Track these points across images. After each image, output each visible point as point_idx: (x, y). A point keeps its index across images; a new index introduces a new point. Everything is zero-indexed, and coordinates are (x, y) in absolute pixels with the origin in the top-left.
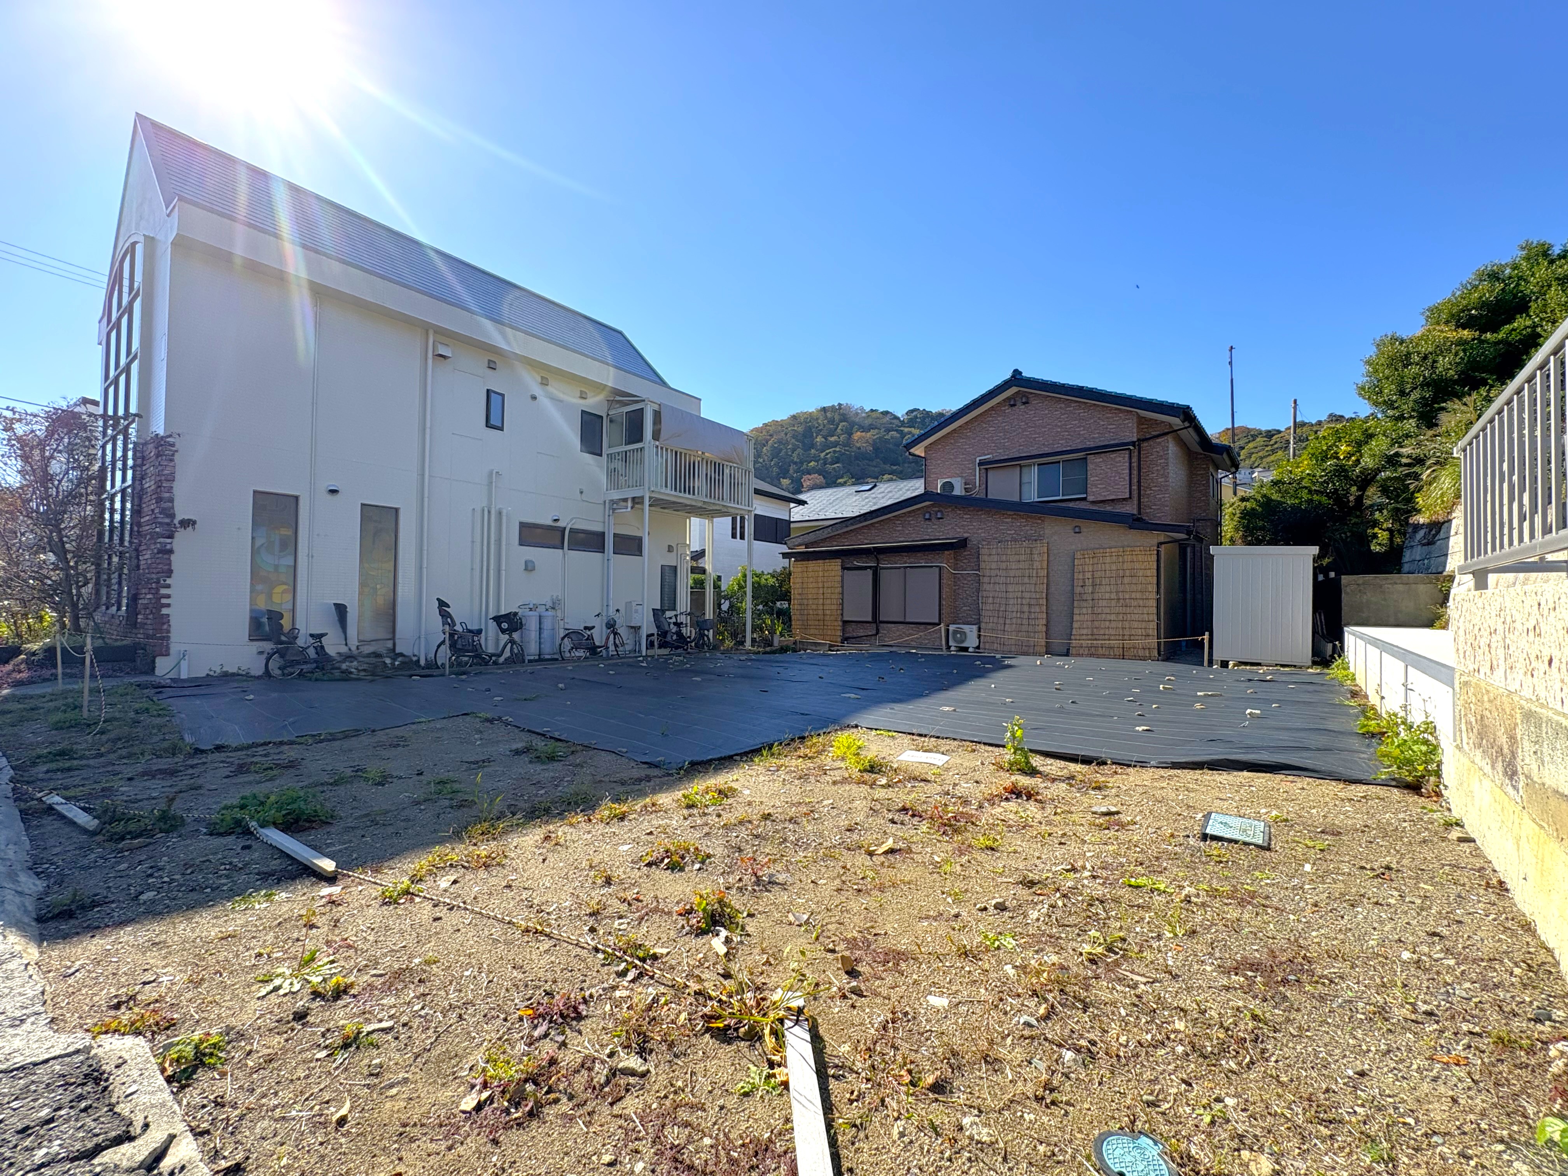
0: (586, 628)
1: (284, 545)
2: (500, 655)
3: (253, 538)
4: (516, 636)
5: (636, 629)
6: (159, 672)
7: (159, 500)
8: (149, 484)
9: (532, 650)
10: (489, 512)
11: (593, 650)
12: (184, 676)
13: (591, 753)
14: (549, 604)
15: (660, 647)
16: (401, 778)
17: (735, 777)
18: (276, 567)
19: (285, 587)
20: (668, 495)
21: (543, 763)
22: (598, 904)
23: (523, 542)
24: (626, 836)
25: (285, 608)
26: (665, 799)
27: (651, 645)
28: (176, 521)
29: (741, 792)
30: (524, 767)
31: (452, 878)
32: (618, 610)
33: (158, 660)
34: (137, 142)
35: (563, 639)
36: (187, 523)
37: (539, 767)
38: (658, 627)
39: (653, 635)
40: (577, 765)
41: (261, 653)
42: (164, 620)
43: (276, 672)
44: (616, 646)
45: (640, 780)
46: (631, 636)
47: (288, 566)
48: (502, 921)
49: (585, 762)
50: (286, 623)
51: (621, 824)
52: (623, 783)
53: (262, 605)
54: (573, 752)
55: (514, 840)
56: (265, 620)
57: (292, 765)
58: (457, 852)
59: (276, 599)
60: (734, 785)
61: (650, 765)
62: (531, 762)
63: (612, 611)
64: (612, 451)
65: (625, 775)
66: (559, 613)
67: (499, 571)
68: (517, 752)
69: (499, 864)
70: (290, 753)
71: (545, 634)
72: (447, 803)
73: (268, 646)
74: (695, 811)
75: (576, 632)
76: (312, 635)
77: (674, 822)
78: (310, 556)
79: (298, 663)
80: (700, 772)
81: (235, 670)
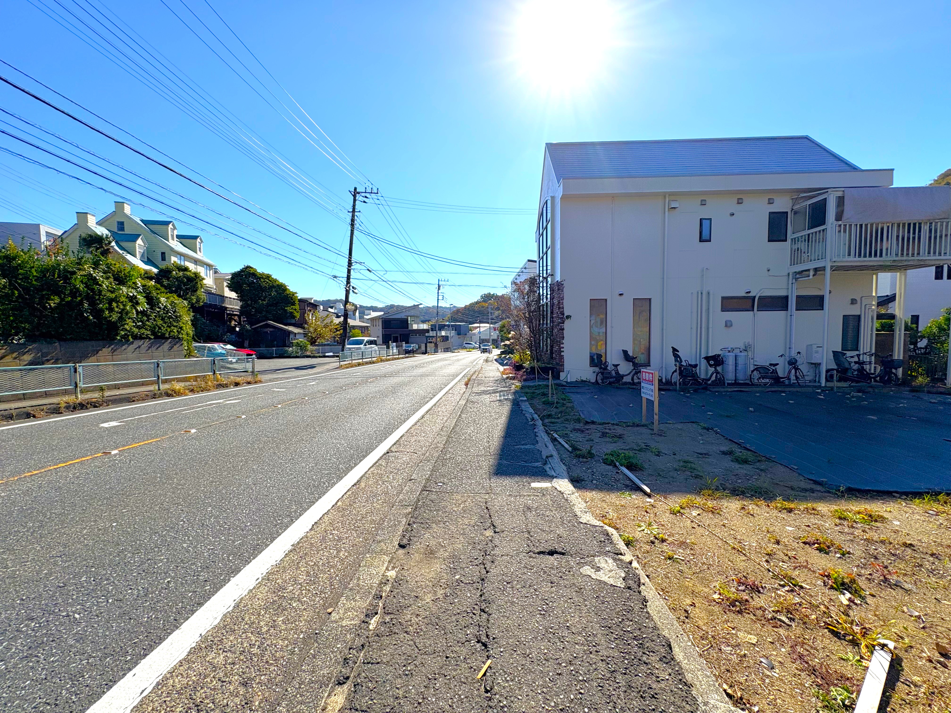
0: (771, 365)
1: (602, 323)
2: (709, 380)
3: (590, 321)
4: (719, 369)
5: (817, 365)
6: (561, 378)
7: (559, 308)
8: (556, 301)
9: (730, 377)
10: (702, 293)
11: (777, 380)
12: (569, 381)
13: (771, 464)
14: (743, 347)
15: (840, 380)
16: (666, 454)
17: (888, 509)
18: (599, 333)
19: (602, 342)
20: (851, 261)
21: (739, 463)
22: (771, 551)
23: (724, 309)
24: (791, 522)
25: (602, 352)
26: (823, 507)
27: (829, 378)
28: (565, 316)
29: (891, 521)
30: (727, 463)
31: (698, 513)
32: (799, 353)
33: (561, 373)
34: (546, 156)
35: (753, 371)
36: (568, 317)
37: (737, 466)
38: (837, 364)
39: (833, 370)
40: (762, 470)
41: (594, 372)
42: (562, 357)
43: (600, 381)
44: (797, 378)
45: (806, 490)
46: (811, 370)
47: (603, 332)
48: (722, 539)
49: (767, 469)
50: (603, 359)
51: (790, 514)
52: (792, 489)
53: (594, 351)
54: (759, 461)
55: (725, 503)
56: (595, 357)
57: (620, 437)
58: (699, 500)
59: (599, 348)
60: (886, 515)
61: (816, 482)
62: (732, 461)
63: (794, 354)
64: (795, 236)
65: (795, 484)
66: (750, 354)
67: (708, 328)
68: (724, 453)
69: (718, 513)
70: (619, 430)
71: (740, 367)
72: (689, 474)
73: (597, 369)
74: (845, 523)
75: (763, 368)
76: (613, 365)
77: (827, 525)
78: (612, 327)
79: (608, 378)
80: (857, 497)
81: (585, 379)
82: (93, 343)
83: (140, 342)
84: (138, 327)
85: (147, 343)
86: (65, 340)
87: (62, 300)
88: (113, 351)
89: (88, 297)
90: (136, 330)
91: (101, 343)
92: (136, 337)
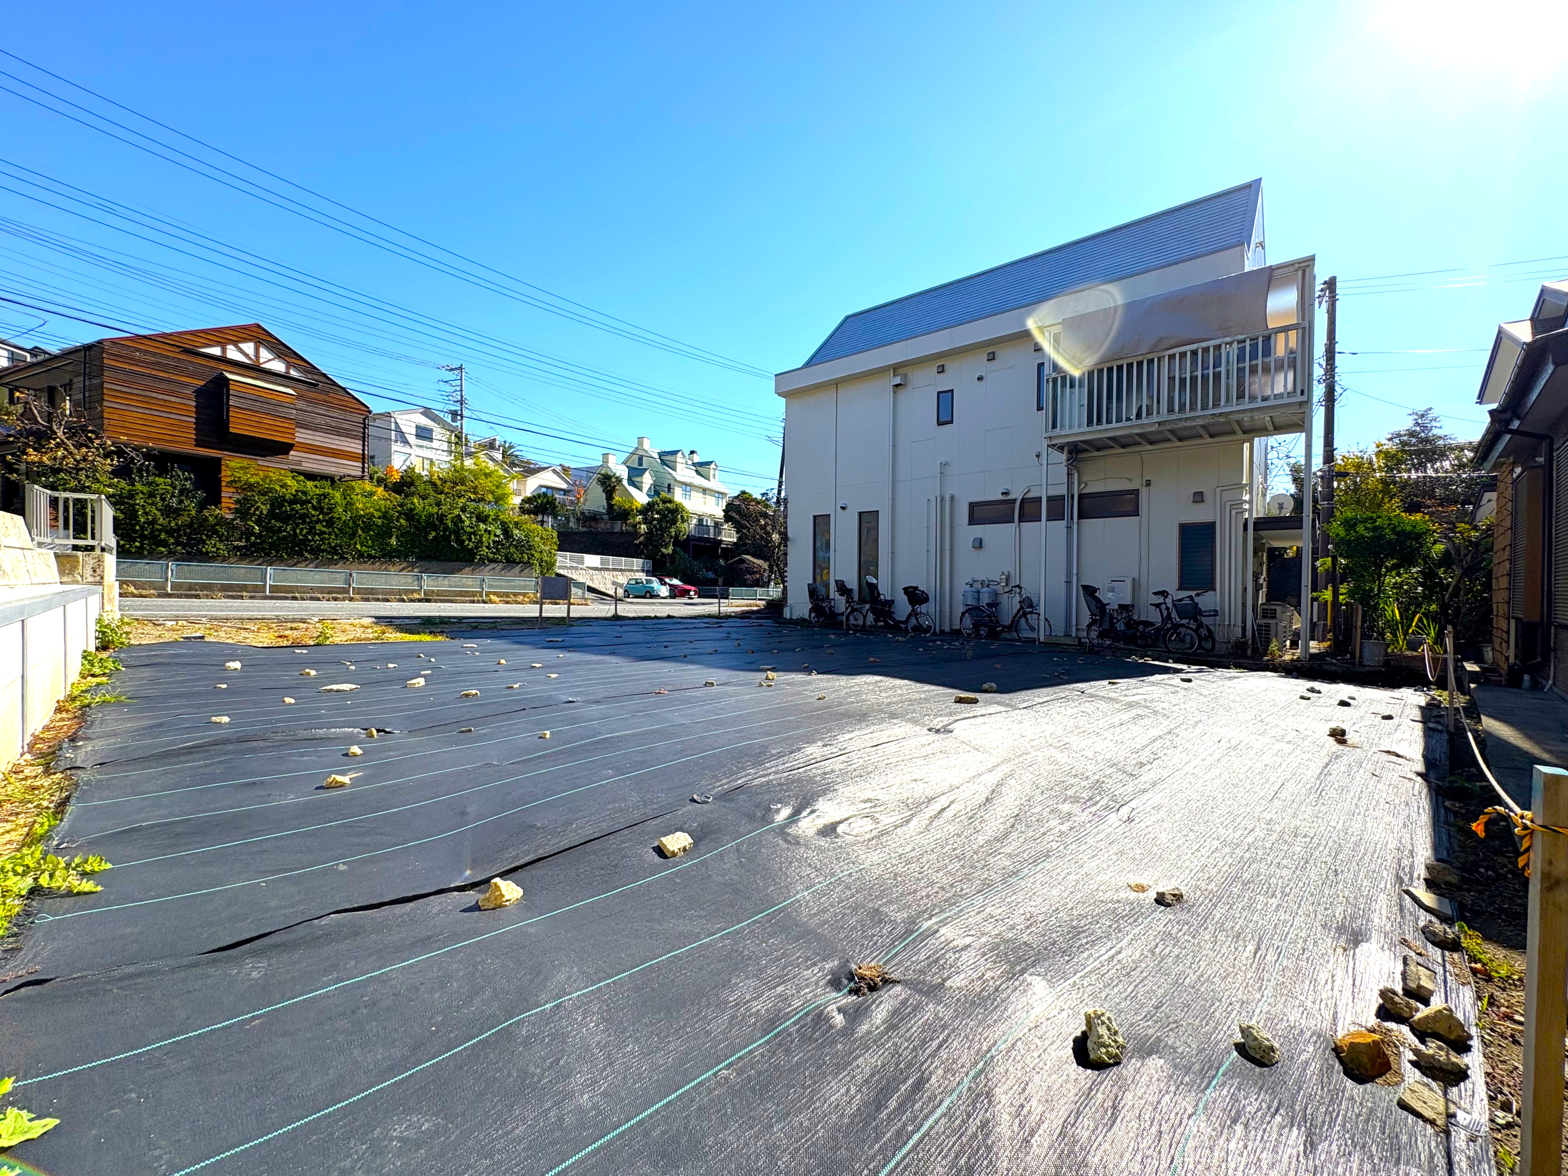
1: (827, 545)
10: (942, 499)
11: (993, 628)
18: (824, 558)
19: (827, 570)
23: (972, 521)
35: (964, 614)
44: (1032, 628)
47: (828, 558)
59: (824, 578)
67: (951, 551)
75: (976, 608)
78: (835, 551)
81: (806, 617)
82: (459, 563)
83: (495, 565)
84: (494, 553)
85: (501, 566)
86: (441, 560)
87: (438, 534)
88: (473, 570)
89: (454, 532)
90: (491, 556)
91: (465, 564)
92: (492, 561)
